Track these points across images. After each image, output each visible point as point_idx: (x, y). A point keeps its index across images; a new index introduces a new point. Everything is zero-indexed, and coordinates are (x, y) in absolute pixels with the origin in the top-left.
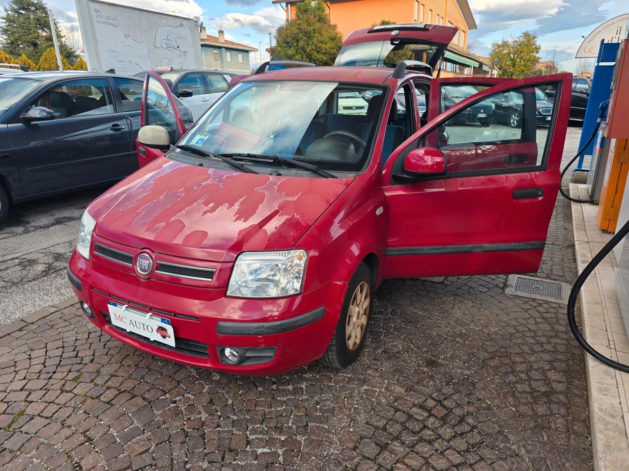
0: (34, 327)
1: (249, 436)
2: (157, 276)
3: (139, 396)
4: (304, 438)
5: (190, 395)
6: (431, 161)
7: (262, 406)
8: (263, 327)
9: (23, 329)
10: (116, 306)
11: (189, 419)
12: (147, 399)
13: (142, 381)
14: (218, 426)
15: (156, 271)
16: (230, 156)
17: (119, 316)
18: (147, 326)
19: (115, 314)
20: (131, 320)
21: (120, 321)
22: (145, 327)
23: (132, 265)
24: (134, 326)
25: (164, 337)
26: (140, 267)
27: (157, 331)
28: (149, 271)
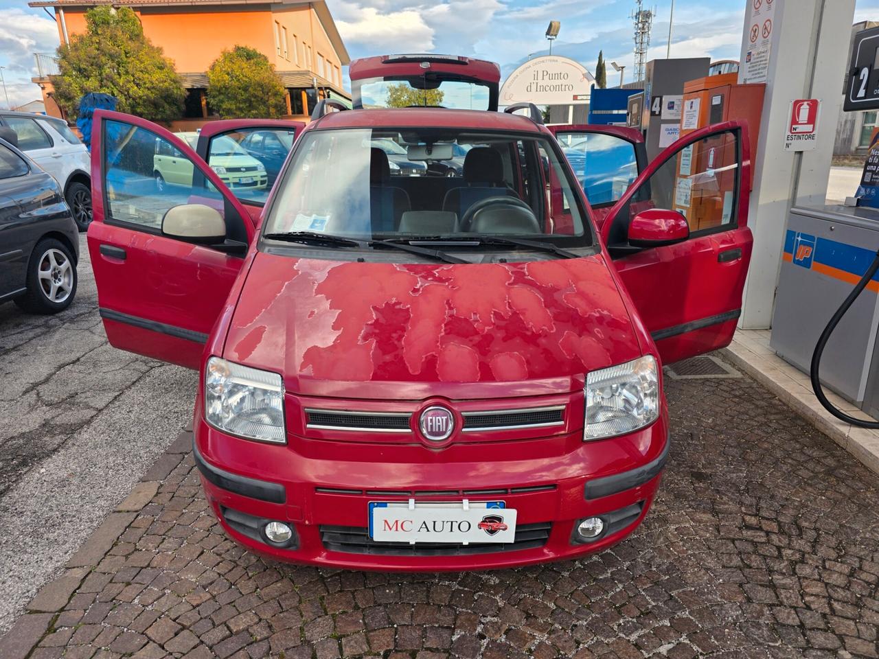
0: (74, 615)
1: (628, 638)
3: (419, 651)
4: (687, 613)
5: (489, 619)
6: (666, 225)
7: (596, 594)
8: (643, 472)
9: (55, 626)
10: (386, 506)
11: (530, 650)
12: (437, 649)
13: (395, 626)
14: (578, 643)
15: (464, 430)
16: (406, 242)
17: (397, 521)
18: (459, 523)
19: (386, 521)
20: (424, 523)
21: (397, 530)
22: (455, 526)
23: (410, 430)
24: (428, 531)
25: (492, 532)
26: (429, 430)
27: (480, 526)
28: (449, 433)
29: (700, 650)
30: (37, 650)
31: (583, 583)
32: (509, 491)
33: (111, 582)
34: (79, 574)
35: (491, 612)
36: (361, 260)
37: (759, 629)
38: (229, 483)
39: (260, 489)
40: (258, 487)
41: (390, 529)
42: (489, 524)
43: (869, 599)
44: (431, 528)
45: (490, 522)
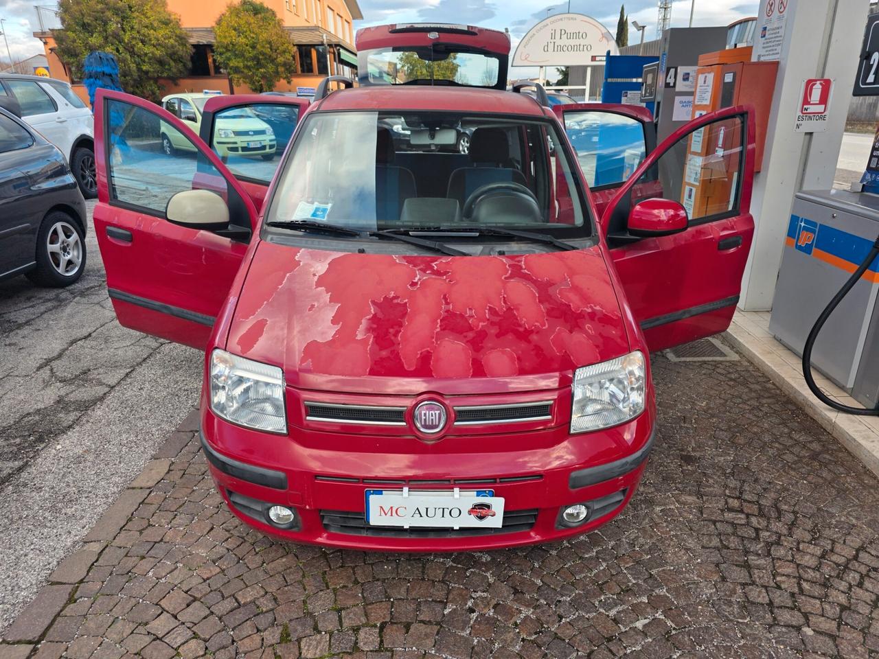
0: (93, 587)
1: (607, 614)
2: (461, 430)
3: (413, 623)
4: (665, 591)
5: (479, 594)
6: (665, 215)
7: (581, 572)
8: (627, 463)
9: (76, 597)
10: (382, 494)
11: (516, 624)
12: (430, 621)
13: (392, 600)
14: (561, 617)
15: (456, 423)
16: (406, 233)
17: (392, 508)
18: (450, 509)
19: (381, 507)
20: (418, 509)
21: (392, 515)
22: (447, 512)
23: (404, 424)
24: (421, 516)
25: (481, 518)
26: (423, 423)
27: (470, 512)
28: (441, 426)
29: (674, 626)
30: (59, 619)
31: (569, 561)
32: (498, 480)
33: (126, 556)
34: (96, 548)
35: (481, 588)
36: (362, 251)
37: (730, 607)
38: (234, 469)
39: (263, 476)
40: (261, 474)
41: (386, 515)
42: (478, 510)
43: (837, 580)
44: (424, 514)
45: (479, 509)
